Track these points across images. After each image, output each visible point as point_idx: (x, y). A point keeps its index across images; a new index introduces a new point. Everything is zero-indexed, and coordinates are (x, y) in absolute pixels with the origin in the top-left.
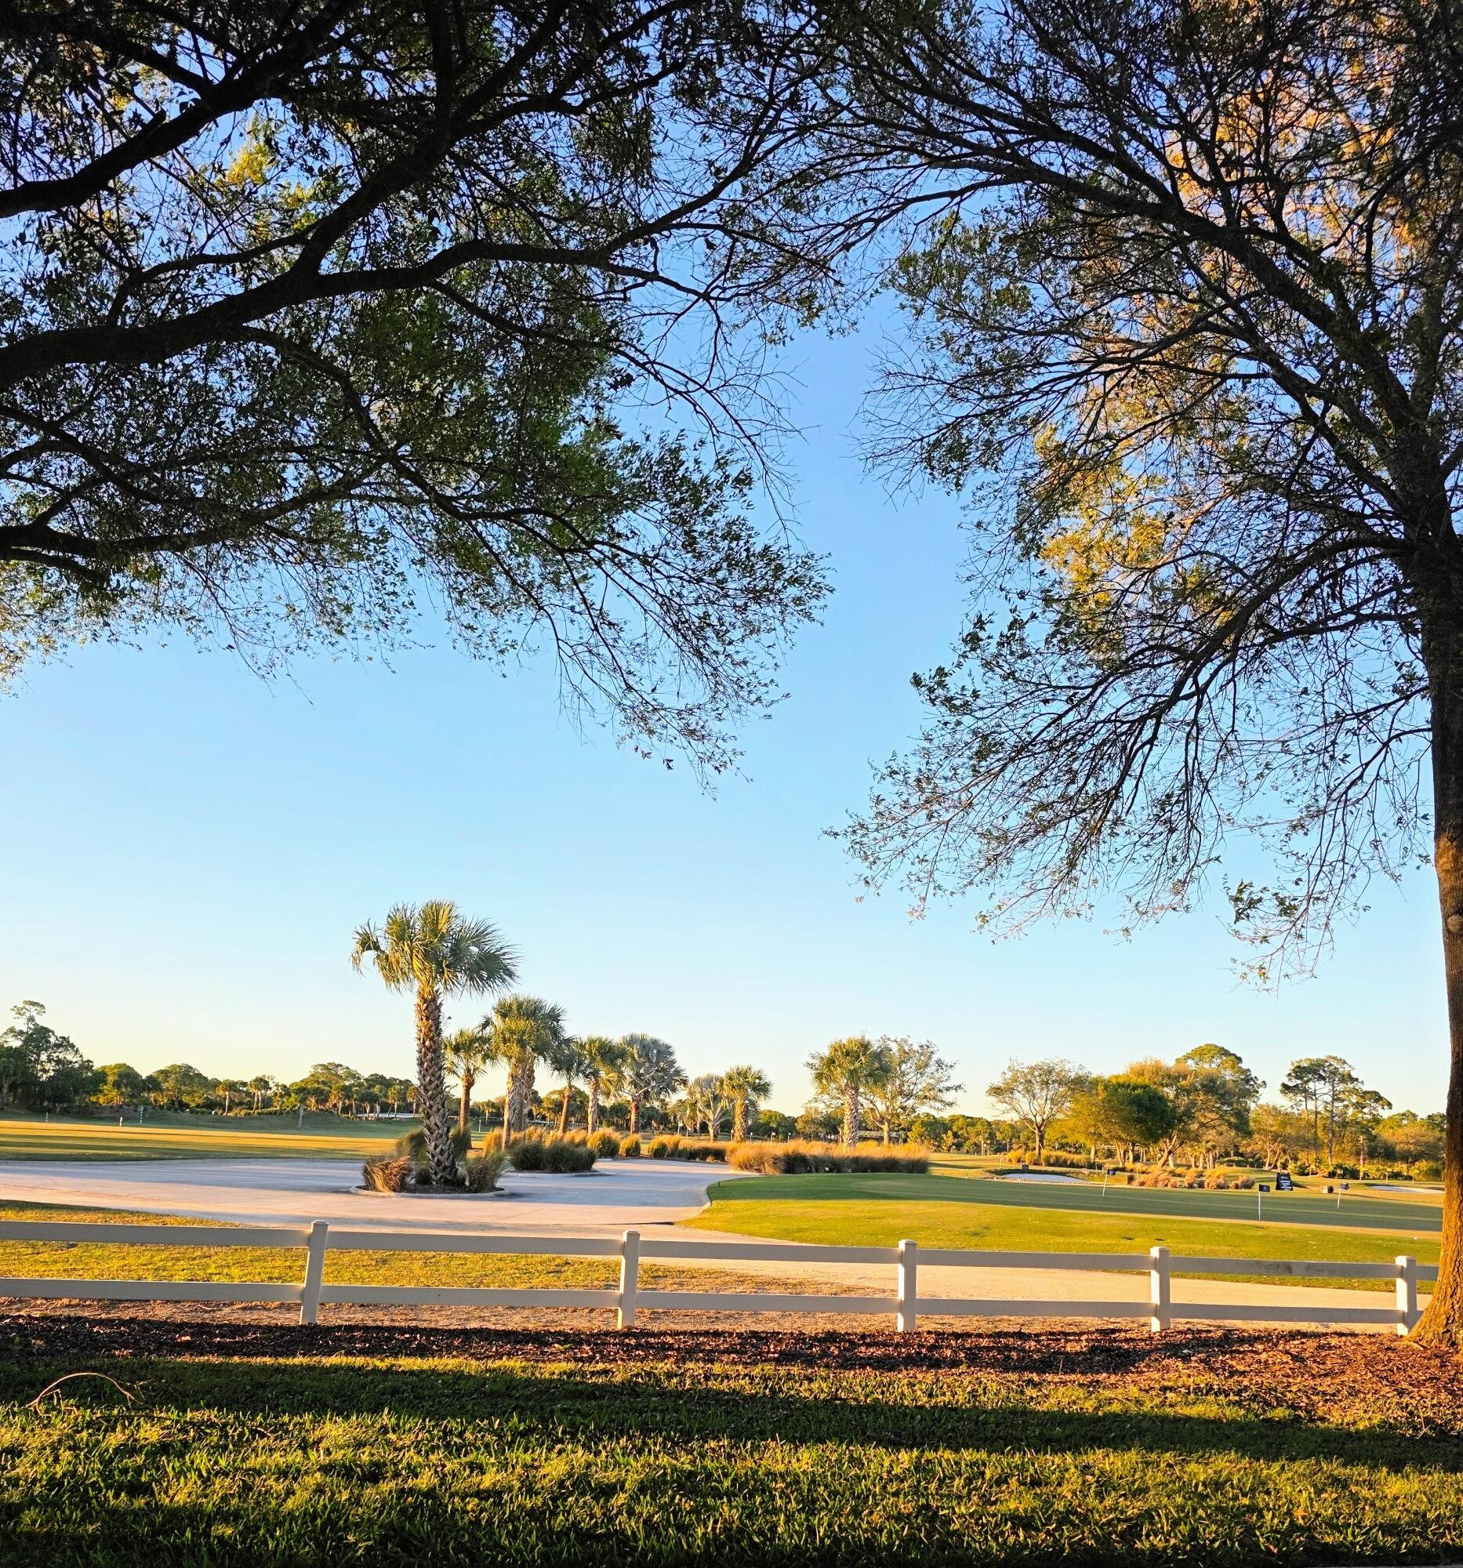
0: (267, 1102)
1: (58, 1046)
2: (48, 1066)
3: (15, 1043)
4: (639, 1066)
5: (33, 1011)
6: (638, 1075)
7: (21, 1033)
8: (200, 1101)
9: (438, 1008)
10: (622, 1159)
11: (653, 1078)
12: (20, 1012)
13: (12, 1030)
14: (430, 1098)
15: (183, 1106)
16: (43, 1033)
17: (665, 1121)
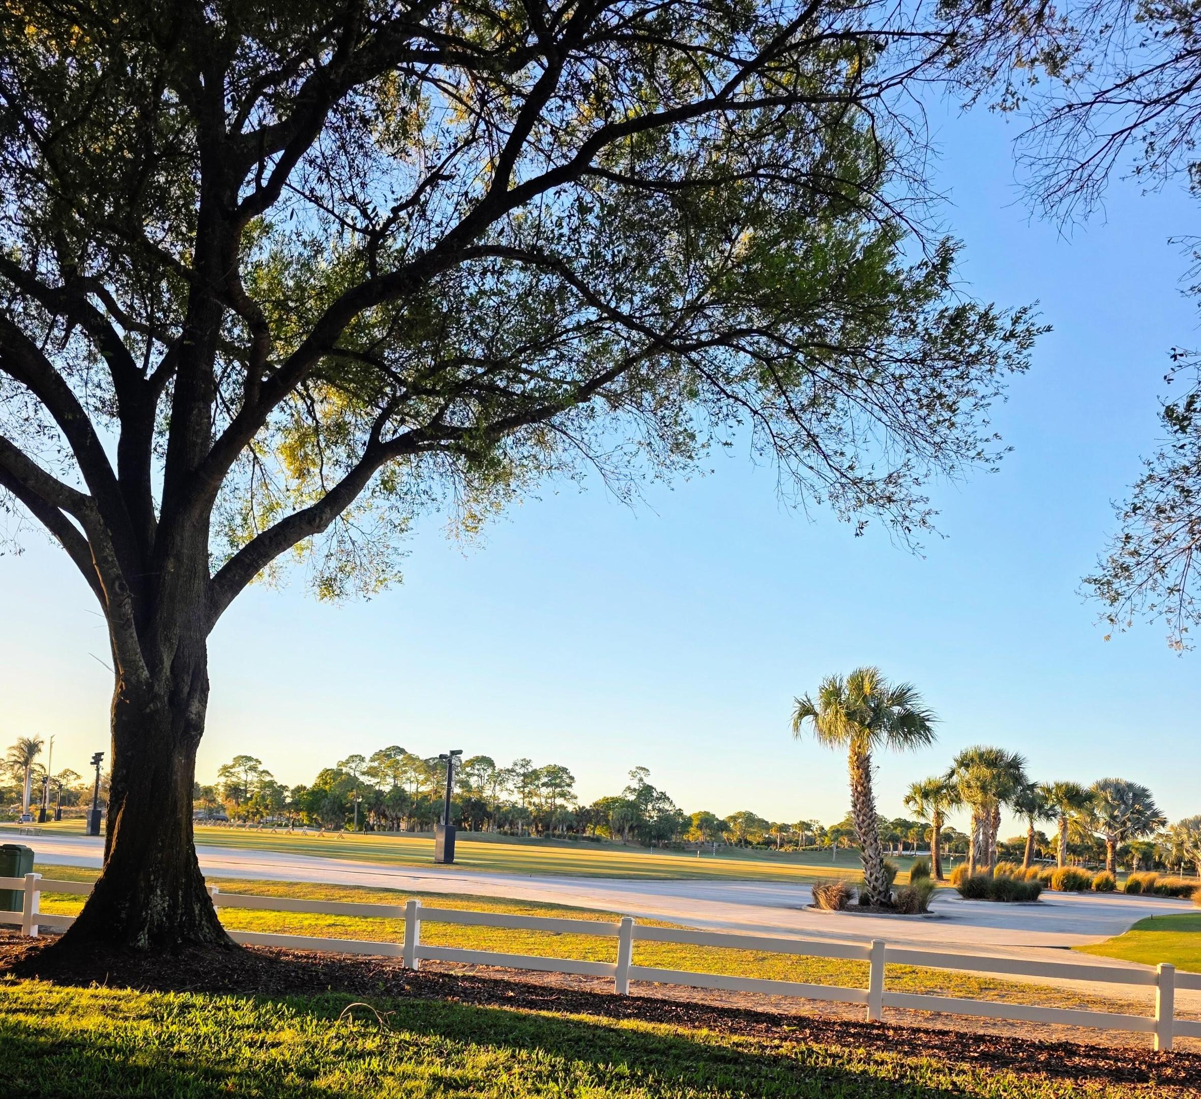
0: (811, 841)
1: (658, 799)
2: (653, 814)
3: (632, 797)
4: (1113, 808)
5: (642, 774)
6: (1113, 817)
7: (635, 790)
8: (761, 840)
9: (868, 759)
10: (1092, 893)
11: (1129, 819)
12: (633, 774)
13: (629, 788)
14: (864, 834)
15: (748, 843)
16: (649, 789)
17: (1150, 861)
